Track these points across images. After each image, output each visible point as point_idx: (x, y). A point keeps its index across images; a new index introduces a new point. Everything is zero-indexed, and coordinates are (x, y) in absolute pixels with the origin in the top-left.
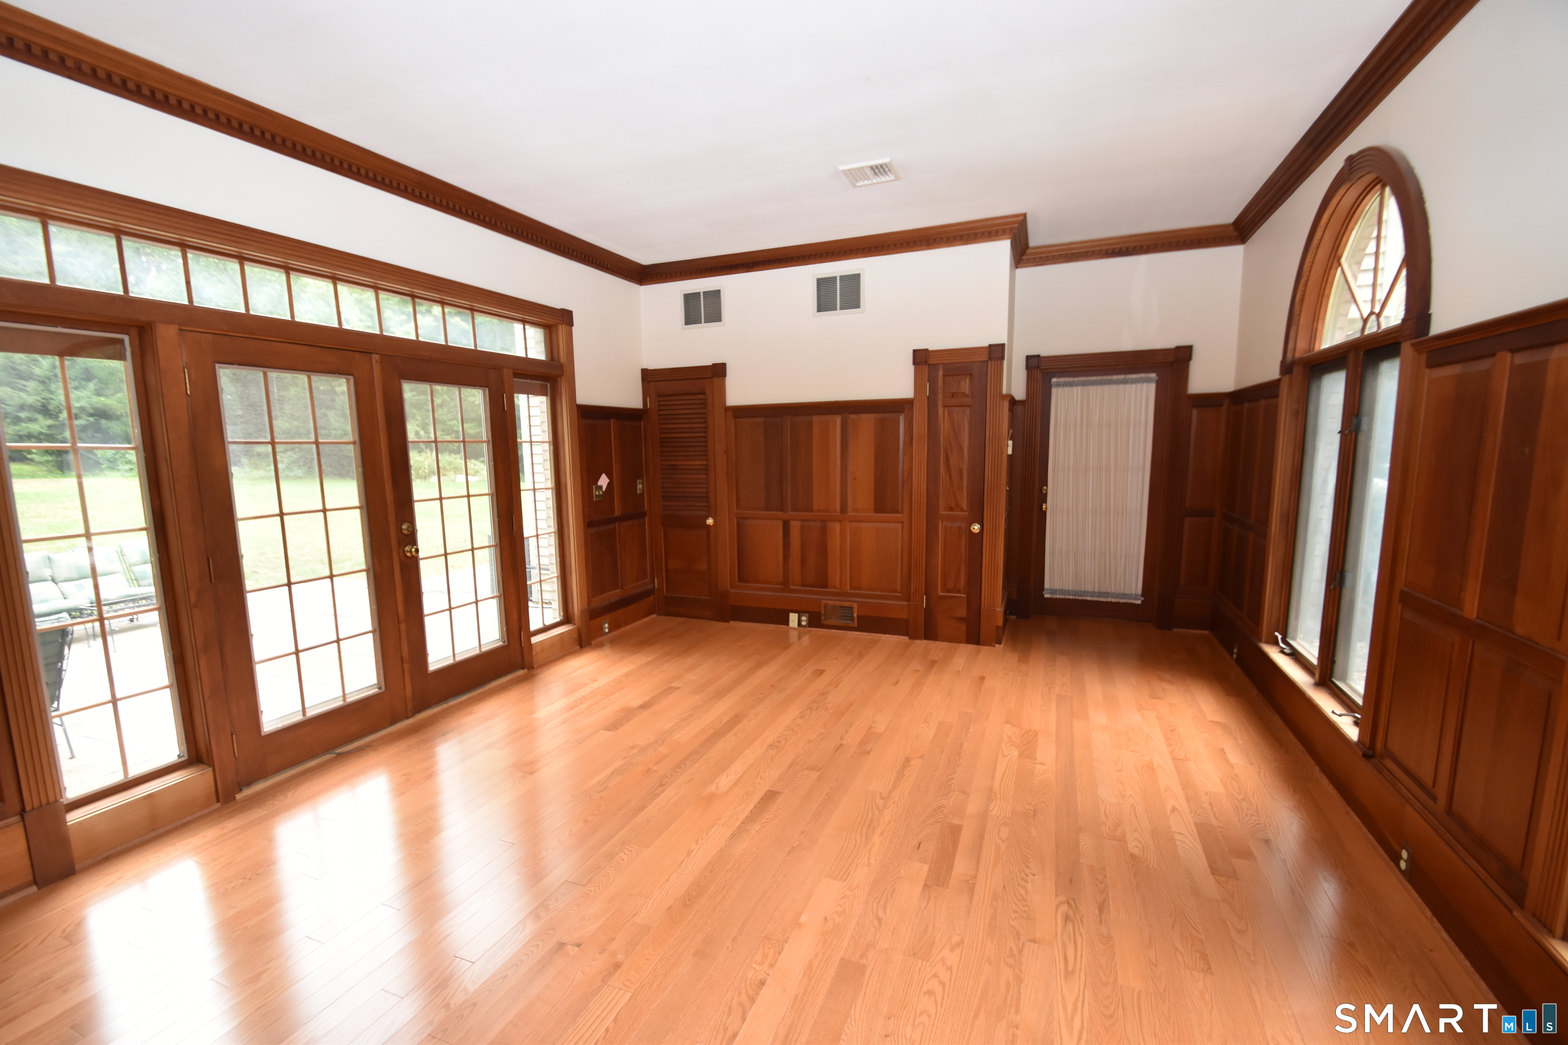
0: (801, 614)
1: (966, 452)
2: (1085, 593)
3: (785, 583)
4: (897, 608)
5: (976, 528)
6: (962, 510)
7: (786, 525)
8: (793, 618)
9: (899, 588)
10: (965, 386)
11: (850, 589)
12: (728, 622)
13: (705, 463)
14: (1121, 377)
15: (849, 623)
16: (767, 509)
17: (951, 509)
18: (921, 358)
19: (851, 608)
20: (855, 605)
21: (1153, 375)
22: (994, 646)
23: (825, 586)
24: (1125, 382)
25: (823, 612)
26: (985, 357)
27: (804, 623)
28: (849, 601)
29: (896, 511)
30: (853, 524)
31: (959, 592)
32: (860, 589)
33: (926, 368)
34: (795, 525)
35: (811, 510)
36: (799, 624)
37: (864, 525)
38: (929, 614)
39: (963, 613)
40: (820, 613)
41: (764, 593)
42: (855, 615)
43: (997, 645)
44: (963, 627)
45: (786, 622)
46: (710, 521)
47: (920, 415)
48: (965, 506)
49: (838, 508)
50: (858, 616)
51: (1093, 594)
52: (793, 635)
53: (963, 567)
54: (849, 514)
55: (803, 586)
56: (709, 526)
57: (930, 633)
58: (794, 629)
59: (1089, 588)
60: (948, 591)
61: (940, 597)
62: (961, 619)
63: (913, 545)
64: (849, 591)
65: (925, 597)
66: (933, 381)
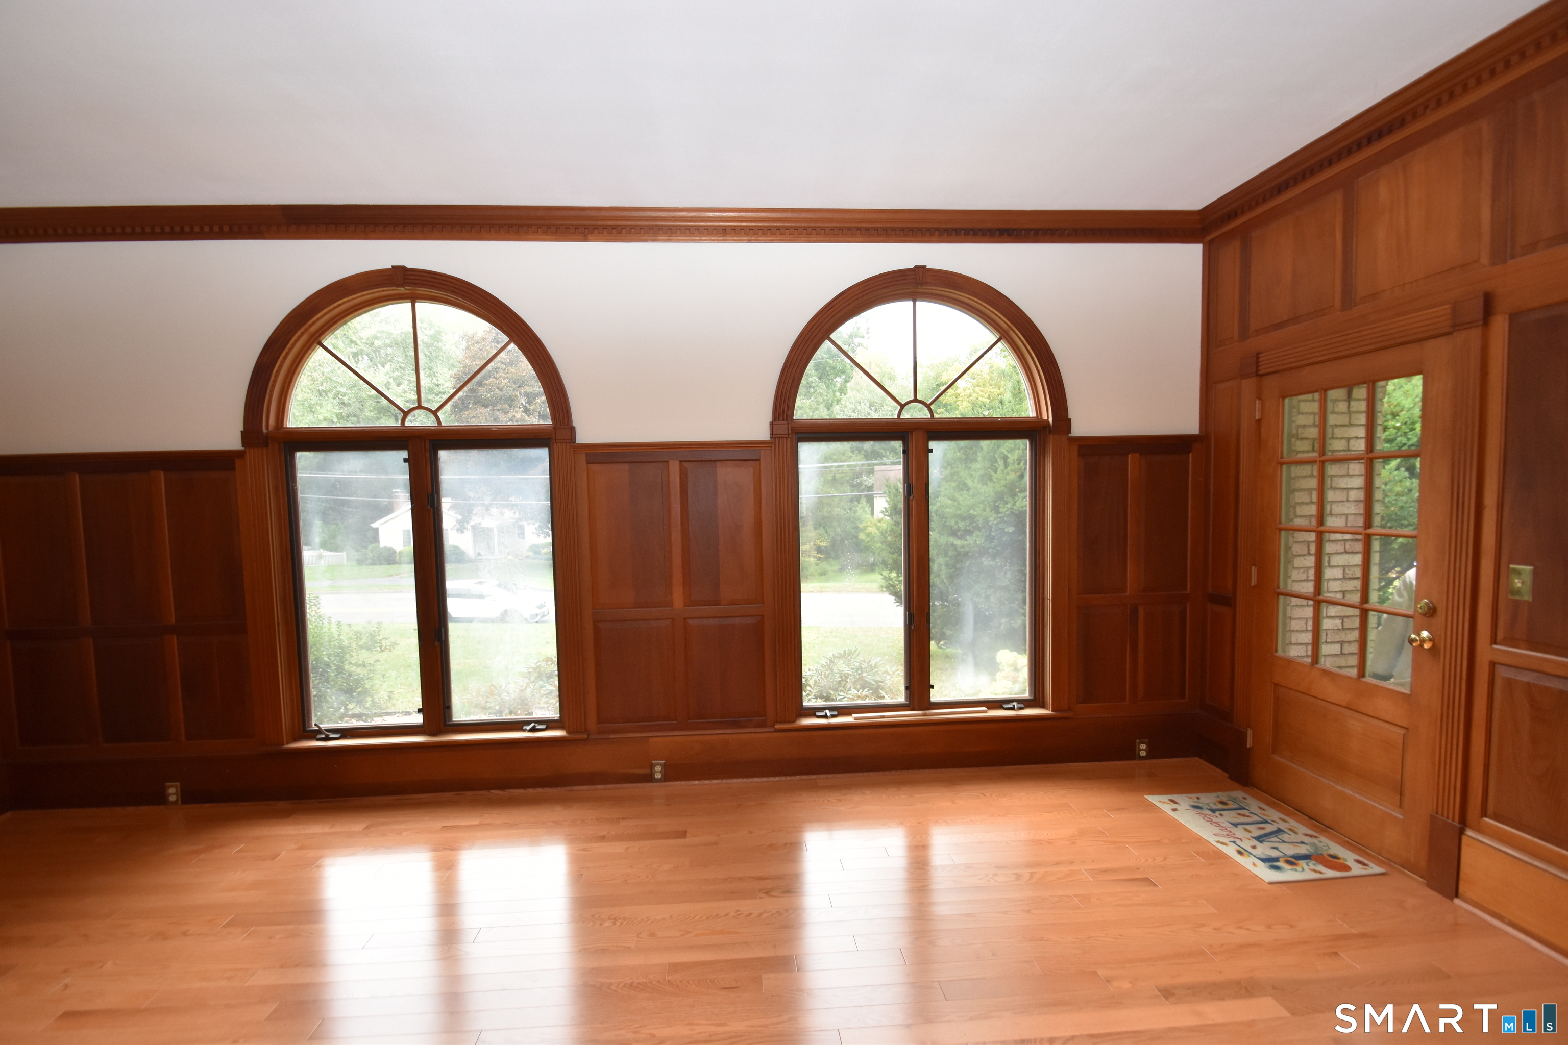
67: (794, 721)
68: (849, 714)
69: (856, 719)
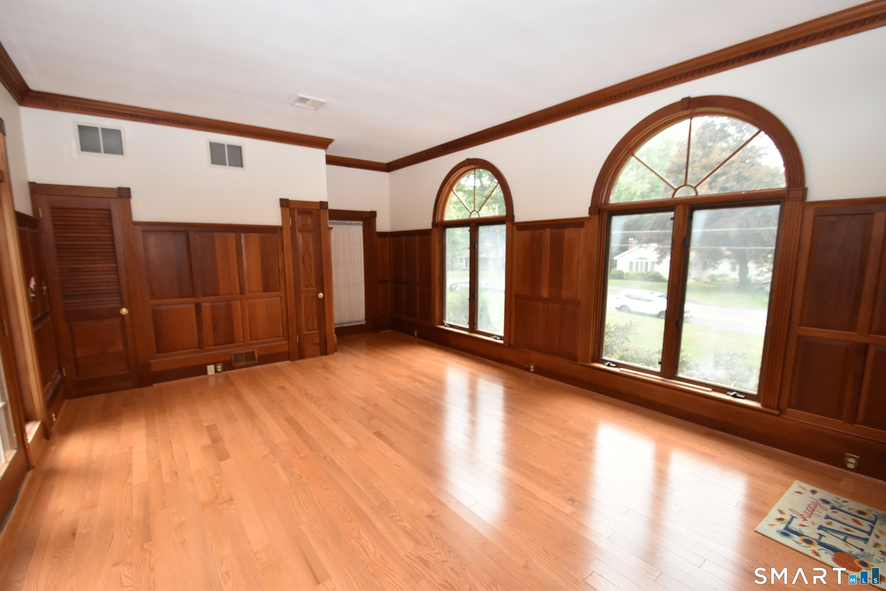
0: (216, 364)
1: (312, 256)
2: (344, 323)
3: (201, 346)
4: (281, 345)
5: (321, 295)
6: (313, 286)
7: (198, 306)
8: (211, 369)
9: (281, 334)
10: (309, 221)
11: (250, 341)
12: (151, 385)
13: (114, 265)
14: (349, 222)
15: (254, 362)
16: (181, 297)
17: (307, 287)
18: (284, 203)
19: (253, 353)
20: (255, 350)
21: (361, 222)
22: (334, 354)
23: (233, 342)
24: (351, 224)
25: (233, 359)
26: (318, 207)
27: (219, 370)
28: (251, 348)
29: (275, 290)
30: (250, 301)
31: (314, 330)
32: (257, 339)
33: (288, 209)
34: (206, 306)
35: (218, 295)
36: (216, 371)
37: (257, 300)
38: (300, 345)
39: (317, 340)
40: (231, 360)
41: (183, 357)
42: (256, 356)
43: (335, 353)
44: (318, 348)
45: (205, 372)
46: (124, 311)
47: (287, 235)
48: (314, 284)
49: (238, 292)
50: (258, 356)
51: (347, 323)
52: (212, 382)
53: (315, 316)
54: (247, 295)
55: (216, 345)
56: (123, 316)
57: (302, 356)
58: (212, 376)
59: (345, 321)
60: (309, 331)
61: (306, 335)
62: (317, 344)
63: (288, 309)
64: (250, 342)
65: (297, 336)
66: (292, 216)
67: (588, 362)
68: (619, 367)
69: (621, 370)
